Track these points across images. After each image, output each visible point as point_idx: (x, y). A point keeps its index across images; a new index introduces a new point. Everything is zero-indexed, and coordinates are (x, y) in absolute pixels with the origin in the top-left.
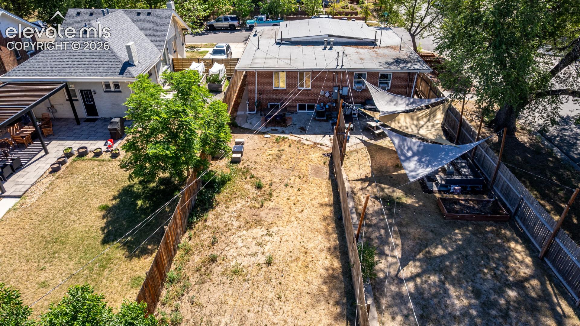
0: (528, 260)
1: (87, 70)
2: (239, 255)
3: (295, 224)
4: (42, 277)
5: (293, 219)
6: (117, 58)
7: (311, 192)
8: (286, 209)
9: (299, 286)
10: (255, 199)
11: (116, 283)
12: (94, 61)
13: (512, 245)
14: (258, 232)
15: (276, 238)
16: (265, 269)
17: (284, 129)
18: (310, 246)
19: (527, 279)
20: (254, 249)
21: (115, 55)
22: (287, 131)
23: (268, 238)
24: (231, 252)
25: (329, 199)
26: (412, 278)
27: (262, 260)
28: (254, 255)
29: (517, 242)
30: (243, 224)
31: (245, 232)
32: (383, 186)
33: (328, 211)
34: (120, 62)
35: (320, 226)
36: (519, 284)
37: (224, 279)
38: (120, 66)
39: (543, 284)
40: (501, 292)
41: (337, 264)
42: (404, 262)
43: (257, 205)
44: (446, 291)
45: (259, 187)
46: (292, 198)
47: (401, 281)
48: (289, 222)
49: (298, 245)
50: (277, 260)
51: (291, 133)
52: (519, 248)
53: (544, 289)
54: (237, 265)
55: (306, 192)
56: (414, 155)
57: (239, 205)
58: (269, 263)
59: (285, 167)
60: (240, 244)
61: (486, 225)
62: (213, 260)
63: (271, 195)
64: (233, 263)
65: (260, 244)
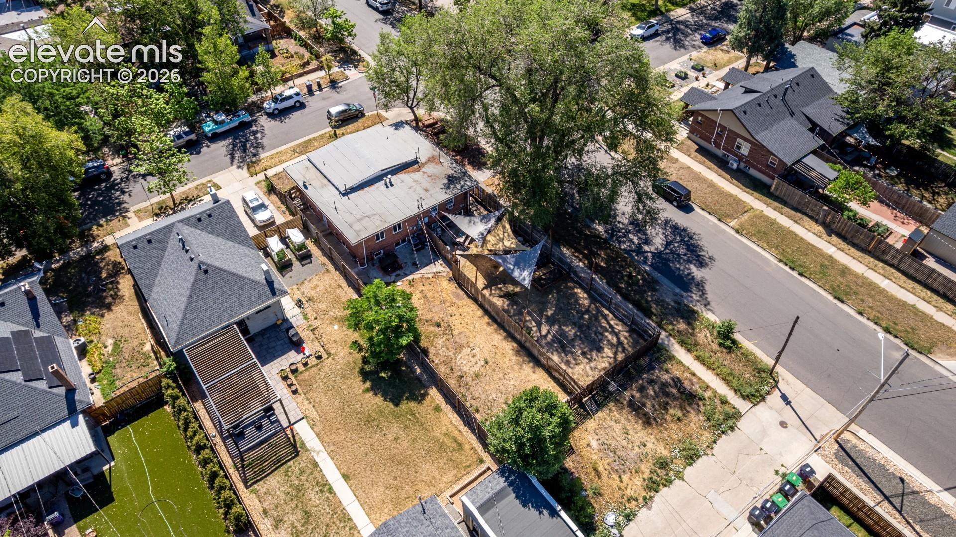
0: (585, 295)
1: (242, 305)
2: (470, 367)
3: (478, 336)
4: (391, 437)
5: (474, 334)
6: (258, 283)
7: (468, 312)
8: (465, 330)
9: (508, 364)
10: (444, 334)
11: (429, 416)
12: (240, 295)
13: (576, 290)
14: (466, 351)
15: (478, 349)
16: (487, 366)
17: (403, 271)
18: (496, 343)
19: (589, 306)
20: (473, 360)
21: (253, 281)
22: (407, 272)
23: (474, 351)
24: (465, 369)
25: (480, 312)
26: (548, 332)
27: (483, 363)
28: (476, 363)
29: (577, 288)
30: (454, 351)
31: (460, 355)
32: (499, 286)
33: (486, 319)
34: (263, 285)
35: (490, 330)
36: (587, 311)
37: (476, 382)
38: (267, 288)
39: (595, 305)
40: (582, 317)
41: (515, 345)
42: (539, 326)
43: (450, 337)
44: (563, 330)
45: (438, 325)
46: (462, 322)
47: (545, 336)
48: (474, 337)
49: (491, 347)
50: (489, 360)
51: (412, 273)
52: (579, 291)
53: (596, 307)
54: (474, 373)
55: (465, 314)
56: (514, 266)
57: (440, 343)
58: (487, 363)
59: (436, 303)
60: (465, 362)
61: (560, 286)
62: (461, 377)
63: (449, 326)
64: (472, 373)
65: (473, 356)
